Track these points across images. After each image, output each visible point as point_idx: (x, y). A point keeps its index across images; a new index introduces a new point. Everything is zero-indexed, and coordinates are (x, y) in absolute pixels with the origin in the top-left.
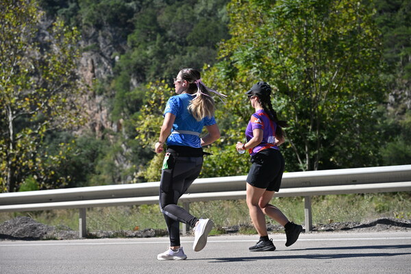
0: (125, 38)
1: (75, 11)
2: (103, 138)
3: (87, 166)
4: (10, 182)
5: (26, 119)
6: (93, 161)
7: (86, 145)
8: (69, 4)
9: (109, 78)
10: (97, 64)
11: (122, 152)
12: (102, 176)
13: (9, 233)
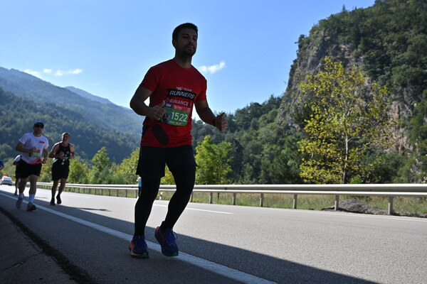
0: (422, 92)
1: (389, 77)
2: (403, 154)
3: (392, 171)
4: (345, 178)
5: (356, 142)
6: (396, 168)
7: (392, 158)
8: (386, 72)
9: (410, 117)
10: (401, 109)
11: (415, 164)
12: (401, 178)
13: (344, 208)
